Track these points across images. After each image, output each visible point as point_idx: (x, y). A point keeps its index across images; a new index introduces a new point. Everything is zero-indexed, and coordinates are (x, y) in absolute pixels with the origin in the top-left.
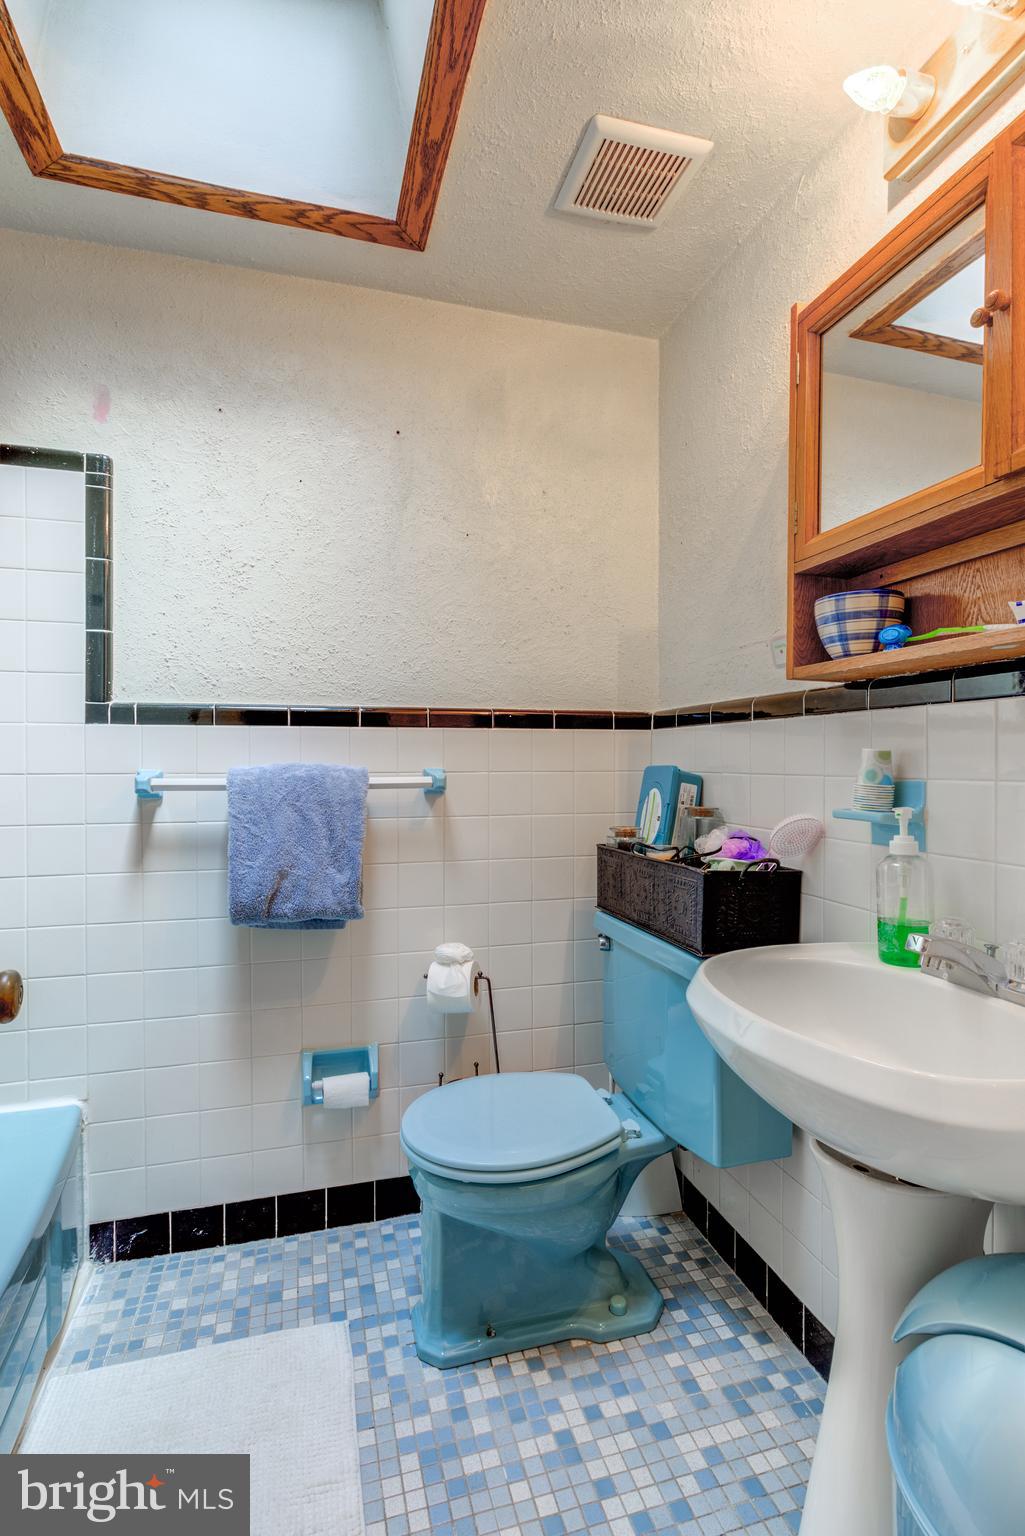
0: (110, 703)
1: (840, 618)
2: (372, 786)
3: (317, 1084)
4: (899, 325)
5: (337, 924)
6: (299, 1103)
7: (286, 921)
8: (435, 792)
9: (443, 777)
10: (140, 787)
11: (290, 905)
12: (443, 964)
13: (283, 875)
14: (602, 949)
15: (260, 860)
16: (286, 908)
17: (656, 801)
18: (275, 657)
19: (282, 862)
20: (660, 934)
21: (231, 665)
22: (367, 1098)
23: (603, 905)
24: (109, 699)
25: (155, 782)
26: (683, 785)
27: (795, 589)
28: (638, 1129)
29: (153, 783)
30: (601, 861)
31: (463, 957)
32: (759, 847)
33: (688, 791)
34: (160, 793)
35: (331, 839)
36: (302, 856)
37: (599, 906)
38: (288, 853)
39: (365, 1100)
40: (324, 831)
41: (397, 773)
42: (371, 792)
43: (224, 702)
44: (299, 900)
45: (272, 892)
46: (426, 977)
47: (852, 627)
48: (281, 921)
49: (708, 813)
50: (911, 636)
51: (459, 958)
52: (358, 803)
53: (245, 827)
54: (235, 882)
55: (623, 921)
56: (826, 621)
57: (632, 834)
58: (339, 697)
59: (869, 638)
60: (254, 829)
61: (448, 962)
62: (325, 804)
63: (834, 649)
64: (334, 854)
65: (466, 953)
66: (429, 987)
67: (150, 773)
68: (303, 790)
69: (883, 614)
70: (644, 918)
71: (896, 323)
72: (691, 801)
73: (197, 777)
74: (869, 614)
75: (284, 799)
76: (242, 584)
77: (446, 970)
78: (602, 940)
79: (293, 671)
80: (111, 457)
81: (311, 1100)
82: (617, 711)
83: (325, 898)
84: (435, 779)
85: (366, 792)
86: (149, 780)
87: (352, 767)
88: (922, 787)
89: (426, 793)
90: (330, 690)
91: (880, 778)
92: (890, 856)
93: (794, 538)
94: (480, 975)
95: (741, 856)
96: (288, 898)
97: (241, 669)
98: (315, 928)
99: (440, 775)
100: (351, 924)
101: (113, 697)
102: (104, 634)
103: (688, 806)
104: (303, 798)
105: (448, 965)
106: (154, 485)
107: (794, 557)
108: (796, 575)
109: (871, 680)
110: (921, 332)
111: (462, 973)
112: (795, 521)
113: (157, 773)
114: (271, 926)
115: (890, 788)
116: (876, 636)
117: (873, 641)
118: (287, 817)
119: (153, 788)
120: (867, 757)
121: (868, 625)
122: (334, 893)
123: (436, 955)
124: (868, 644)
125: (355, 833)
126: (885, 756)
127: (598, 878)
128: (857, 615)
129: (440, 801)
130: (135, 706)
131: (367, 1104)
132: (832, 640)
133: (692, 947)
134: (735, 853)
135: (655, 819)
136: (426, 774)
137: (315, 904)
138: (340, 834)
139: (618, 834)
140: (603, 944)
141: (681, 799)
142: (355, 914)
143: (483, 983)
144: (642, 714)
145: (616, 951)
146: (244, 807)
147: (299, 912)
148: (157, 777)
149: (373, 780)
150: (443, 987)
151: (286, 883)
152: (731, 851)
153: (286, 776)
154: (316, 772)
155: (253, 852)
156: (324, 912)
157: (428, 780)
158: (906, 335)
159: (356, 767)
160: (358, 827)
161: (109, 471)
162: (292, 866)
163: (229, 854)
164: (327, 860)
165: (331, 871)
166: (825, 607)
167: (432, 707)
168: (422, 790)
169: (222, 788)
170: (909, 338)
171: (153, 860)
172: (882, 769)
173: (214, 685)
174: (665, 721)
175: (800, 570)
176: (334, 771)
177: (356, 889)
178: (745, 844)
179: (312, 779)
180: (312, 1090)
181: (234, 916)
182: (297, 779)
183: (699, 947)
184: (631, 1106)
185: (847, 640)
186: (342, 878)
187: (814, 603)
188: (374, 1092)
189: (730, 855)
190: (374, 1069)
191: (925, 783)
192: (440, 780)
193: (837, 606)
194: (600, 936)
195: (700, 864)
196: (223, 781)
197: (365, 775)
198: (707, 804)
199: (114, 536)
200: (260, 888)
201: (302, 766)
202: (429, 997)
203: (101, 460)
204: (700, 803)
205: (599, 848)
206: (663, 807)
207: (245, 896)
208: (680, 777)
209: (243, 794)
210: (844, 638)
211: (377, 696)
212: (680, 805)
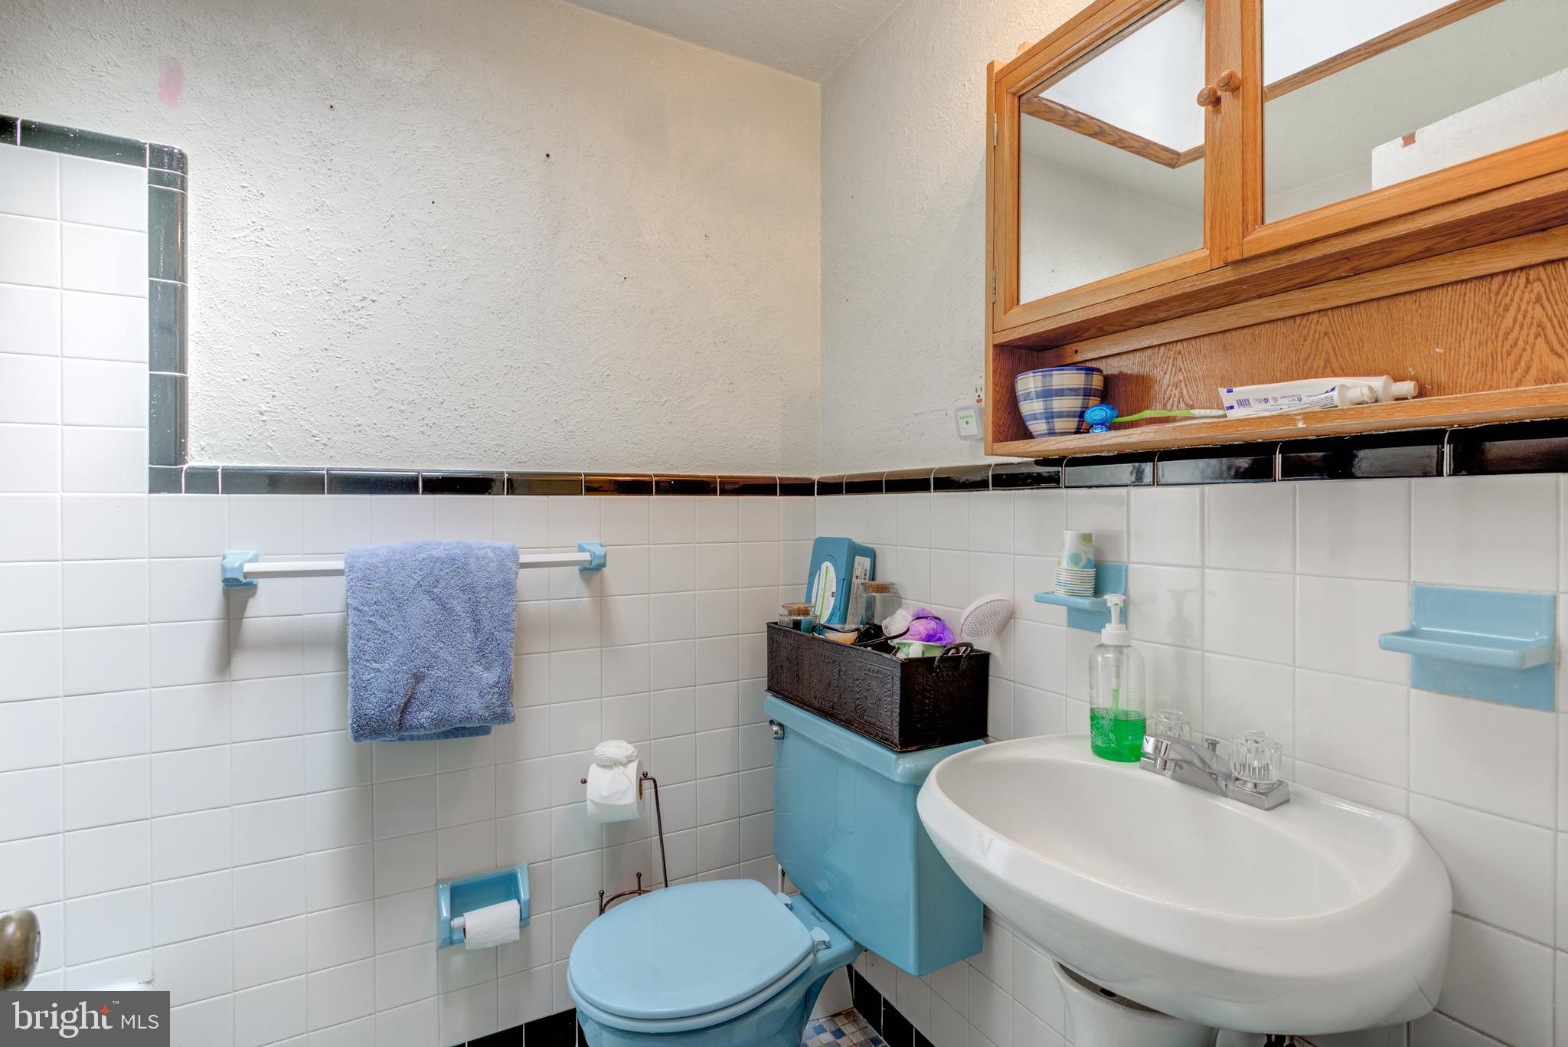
0: (185, 467)
1: (1047, 394)
2: (524, 566)
3: (457, 922)
4: (1045, 97)
5: (483, 731)
6: (434, 945)
7: (422, 732)
8: (592, 570)
9: (603, 554)
10: (229, 575)
11: (427, 714)
12: (604, 766)
13: (418, 678)
14: (775, 738)
15: (391, 661)
16: (422, 716)
17: (829, 576)
18: (402, 411)
19: (418, 662)
20: (847, 724)
21: (345, 420)
22: (517, 931)
23: (776, 687)
24: (184, 462)
25: (249, 567)
26: (857, 558)
27: (994, 360)
28: (827, 938)
29: (245, 570)
30: (771, 641)
31: (627, 757)
32: (944, 628)
33: (862, 563)
34: (255, 581)
35: (476, 631)
36: (442, 654)
37: (770, 689)
38: (425, 651)
39: (515, 933)
40: (468, 622)
41: (547, 548)
42: (522, 572)
43: (338, 466)
44: (438, 706)
45: (405, 699)
46: (584, 782)
47: (1060, 404)
48: (413, 733)
49: (883, 589)
50: (1117, 417)
51: (622, 758)
52: (508, 588)
53: (370, 622)
54: (360, 690)
55: (801, 708)
56: (1027, 397)
57: (806, 612)
58: (480, 460)
59: (1074, 417)
60: (381, 624)
61: (610, 764)
62: (468, 589)
63: (1037, 427)
64: (480, 649)
65: (629, 752)
66: (589, 796)
67: (243, 559)
68: (442, 573)
69: (1087, 393)
70: (827, 706)
71: (1041, 95)
72: (865, 575)
73: (303, 560)
74: (1073, 392)
75: (419, 585)
76: (360, 321)
77: (608, 773)
78: (775, 728)
79: (425, 429)
80: (184, 151)
81: (452, 940)
82: (780, 476)
83: (472, 702)
84: (593, 555)
85: (517, 573)
86: (241, 566)
87: (498, 543)
88: (1122, 571)
89: (581, 571)
90: (470, 451)
91: (1084, 562)
92: (1102, 645)
93: (992, 306)
94: (645, 775)
95: (929, 638)
96: (424, 705)
97: (359, 425)
98: (456, 737)
99: (600, 551)
100: (497, 729)
101: (188, 458)
102: (176, 377)
103: (863, 581)
104: (443, 584)
105: (610, 767)
106: (245, 192)
107: (993, 328)
108: (995, 346)
109: (1065, 457)
110: (1063, 106)
111: (627, 776)
112: (992, 289)
113: (250, 555)
114: (401, 739)
115: (1092, 571)
116: (1081, 415)
117: (1077, 419)
118: (422, 607)
119: (246, 575)
120: (1069, 541)
121: (1072, 403)
122: (481, 696)
123: (596, 757)
124: (1072, 424)
125: (505, 622)
126: (1087, 538)
127: (769, 660)
128: (1061, 393)
129: (596, 578)
130: (219, 471)
131: (518, 938)
132: (1035, 417)
133: (887, 740)
134: (924, 635)
135: (828, 594)
136: (582, 549)
137: (459, 710)
138: (487, 624)
139: (790, 613)
140: (776, 733)
141: (856, 573)
142: (505, 717)
143: (648, 785)
144: (806, 479)
145: (790, 741)
146: (368, 597)
147: (437, 722)
148: (250, 561)
149: (524, 558)
150: (605, 794)
151: (423, 688)
152: (920, 634)
153: (420, 557)
154: (456, 551)
155: (382, 652)
156: (469, 719)
157: (586, 556)
158: (1049, 107)
159: (505, 544)
160: (508, 615)
161: (182, 168)
162: (430, 667)
163: (350, 655)
164: (472, 656)
165: (477, 669)
166: (1029, 383)
167: (586, 471)
168: (577, 568)
169: (338, 573)
170: (1051, 110)
171: (243, 664)
172: (1085, 552)
173: (325, 445)
174: (829, 488)
175: (1002, 339)
176: (479, 549)
177: (506, 689)
178: (933, 624)
179: (453, 559)
180: (451, 930)
181: (357, 731)
182: (431, 558)
183: (897, 741)
184: (813, 909)
185: (1052, 417)
186: (490, 677)
187: (1015, 377)
188: (524, 921)
189: (918, 637)
190: (524, 895)
191: (1127, 567)
192: (600, 557)
193: (1043, 382)
194: (772, 722)
195: (890, 650)
196: (339, 564)
197: (515, 554)
198: (881, 579)
199: (189, 252)
200: (390, 695)
201: (440, 544)
202: (590, 806)
203: (171, 153)
204: (873, 578)
205: (769, 627)
206: (838, 582)
207: (371, 707)
208: (856, 550)
209: (367, 581)
210: (1050, 416)
211: (524, 458)
212: (854, 580)
